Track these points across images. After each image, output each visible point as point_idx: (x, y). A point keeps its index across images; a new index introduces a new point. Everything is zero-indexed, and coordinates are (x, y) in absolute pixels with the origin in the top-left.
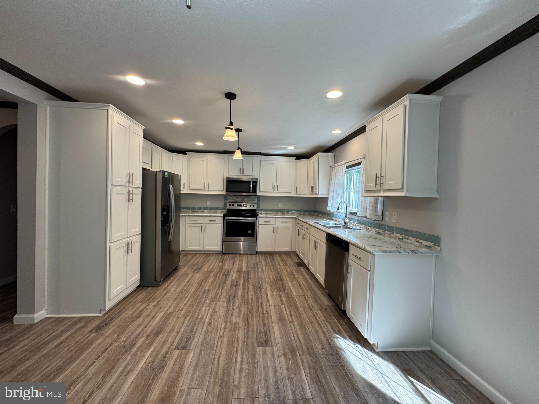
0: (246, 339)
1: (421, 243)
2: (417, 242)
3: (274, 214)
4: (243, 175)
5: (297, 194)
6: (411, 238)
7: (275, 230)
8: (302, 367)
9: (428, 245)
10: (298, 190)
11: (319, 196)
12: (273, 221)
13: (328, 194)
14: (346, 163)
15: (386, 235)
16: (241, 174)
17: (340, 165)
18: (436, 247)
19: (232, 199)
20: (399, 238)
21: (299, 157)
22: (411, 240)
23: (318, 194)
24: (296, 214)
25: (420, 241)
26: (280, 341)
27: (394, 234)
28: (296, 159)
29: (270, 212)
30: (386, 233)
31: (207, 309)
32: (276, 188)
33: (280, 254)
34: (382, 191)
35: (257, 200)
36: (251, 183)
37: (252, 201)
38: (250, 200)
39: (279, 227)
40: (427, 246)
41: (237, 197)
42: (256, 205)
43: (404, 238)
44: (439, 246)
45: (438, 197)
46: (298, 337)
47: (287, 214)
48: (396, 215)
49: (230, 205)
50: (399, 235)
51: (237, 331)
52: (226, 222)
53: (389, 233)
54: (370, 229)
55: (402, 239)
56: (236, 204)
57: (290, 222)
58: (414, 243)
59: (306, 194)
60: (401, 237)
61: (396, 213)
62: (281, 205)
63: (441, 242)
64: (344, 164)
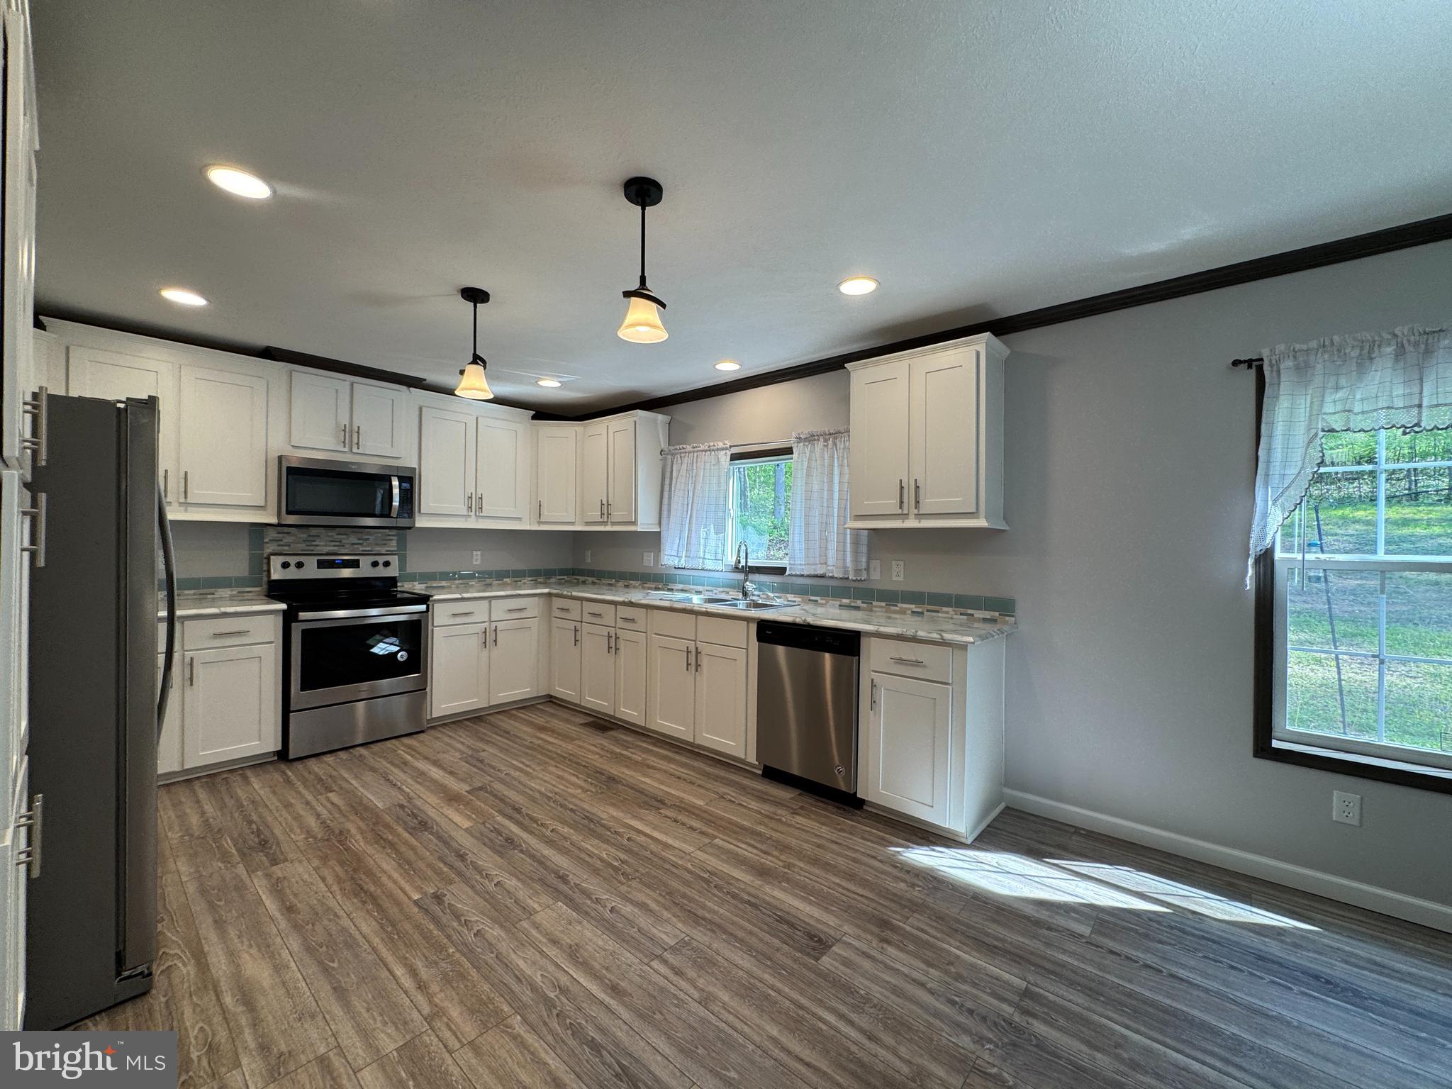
0: (769, 963)
1: (973, 615)
2: (961, 614)
3: (457, 587)
4: (355, 450)
5: (540, 523)
6: (945, 609)
7: (489, 638)
8: (940, 943)
9: (988, 617)
10: (545, 512)
11: (640, 528)
12: (480, 611)
13: (660, 524)
14: (731, 447)
15: (874, 609)
16: (346, 449)
17: (702, 451)
18: (1007, 618)
19: (288, 539)
20: (913, 612)
21: (545, 412)
22: (947, 613)
23: (634, 523)
24: (525, 583)
25: (970, 611)
26: (837, 921)
27: (899, 605)
28: (534, 418)
29: (444, 583)
30: (876, 607)
31: (531, 953)
32: (475, 504)
33: (505, 710)
34: (912, 516)
35: (394, 543)
36: (395, 483)
37: (377, 549)
38: (369, 545)
39: (501, 626)
40: (985, 620)
41: (314, 531)
42: (394, 560)
43: (928, 611)
44: (1013, 616)
45: (1008, 528)
46: (844, 888)
47: (499, 585)
48: (902, 566)
49: (285, 565)
50: (913, 606)
51: (719, 958)
52: (304, 632)
53: (883, 604)
54: (824, 602)
55: (922, 613)
56: (311, 562)
57: (533, 607)
58: (955, 616)
59: (572, 523)
60: (920, 610)
61: (902, 563)
62: (479, 557)
63: (1017, 607)
64: (726, 449)
